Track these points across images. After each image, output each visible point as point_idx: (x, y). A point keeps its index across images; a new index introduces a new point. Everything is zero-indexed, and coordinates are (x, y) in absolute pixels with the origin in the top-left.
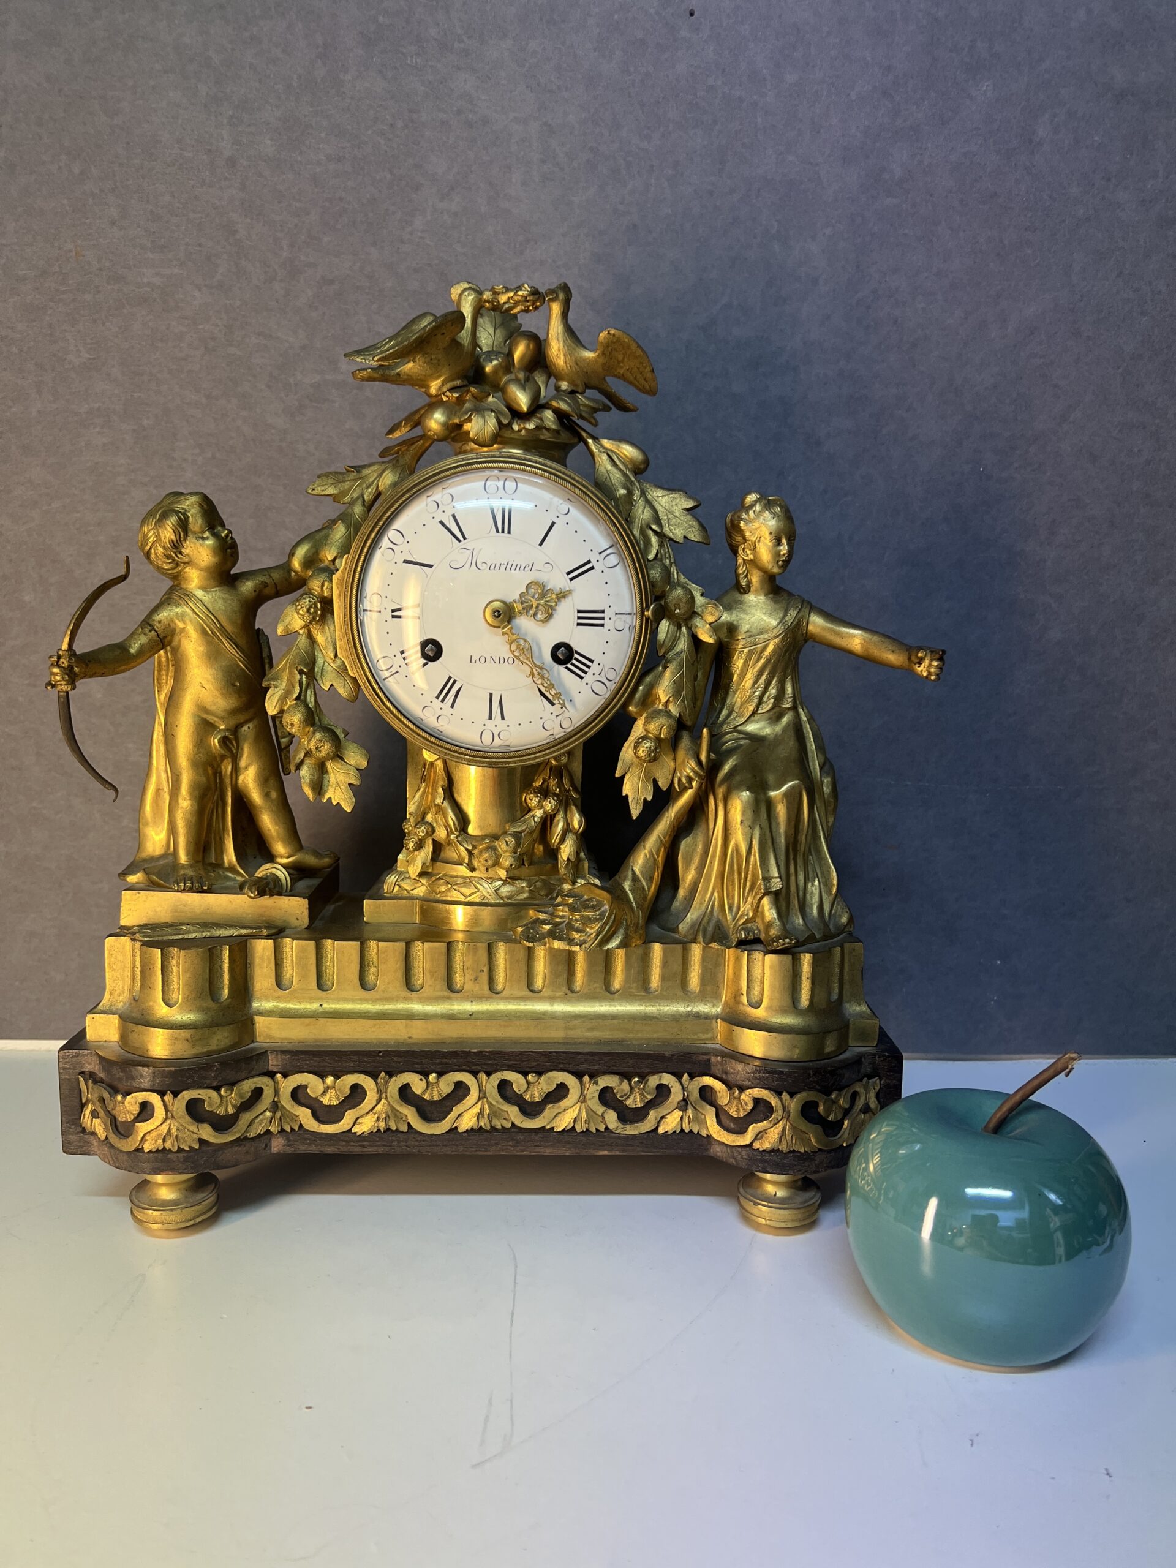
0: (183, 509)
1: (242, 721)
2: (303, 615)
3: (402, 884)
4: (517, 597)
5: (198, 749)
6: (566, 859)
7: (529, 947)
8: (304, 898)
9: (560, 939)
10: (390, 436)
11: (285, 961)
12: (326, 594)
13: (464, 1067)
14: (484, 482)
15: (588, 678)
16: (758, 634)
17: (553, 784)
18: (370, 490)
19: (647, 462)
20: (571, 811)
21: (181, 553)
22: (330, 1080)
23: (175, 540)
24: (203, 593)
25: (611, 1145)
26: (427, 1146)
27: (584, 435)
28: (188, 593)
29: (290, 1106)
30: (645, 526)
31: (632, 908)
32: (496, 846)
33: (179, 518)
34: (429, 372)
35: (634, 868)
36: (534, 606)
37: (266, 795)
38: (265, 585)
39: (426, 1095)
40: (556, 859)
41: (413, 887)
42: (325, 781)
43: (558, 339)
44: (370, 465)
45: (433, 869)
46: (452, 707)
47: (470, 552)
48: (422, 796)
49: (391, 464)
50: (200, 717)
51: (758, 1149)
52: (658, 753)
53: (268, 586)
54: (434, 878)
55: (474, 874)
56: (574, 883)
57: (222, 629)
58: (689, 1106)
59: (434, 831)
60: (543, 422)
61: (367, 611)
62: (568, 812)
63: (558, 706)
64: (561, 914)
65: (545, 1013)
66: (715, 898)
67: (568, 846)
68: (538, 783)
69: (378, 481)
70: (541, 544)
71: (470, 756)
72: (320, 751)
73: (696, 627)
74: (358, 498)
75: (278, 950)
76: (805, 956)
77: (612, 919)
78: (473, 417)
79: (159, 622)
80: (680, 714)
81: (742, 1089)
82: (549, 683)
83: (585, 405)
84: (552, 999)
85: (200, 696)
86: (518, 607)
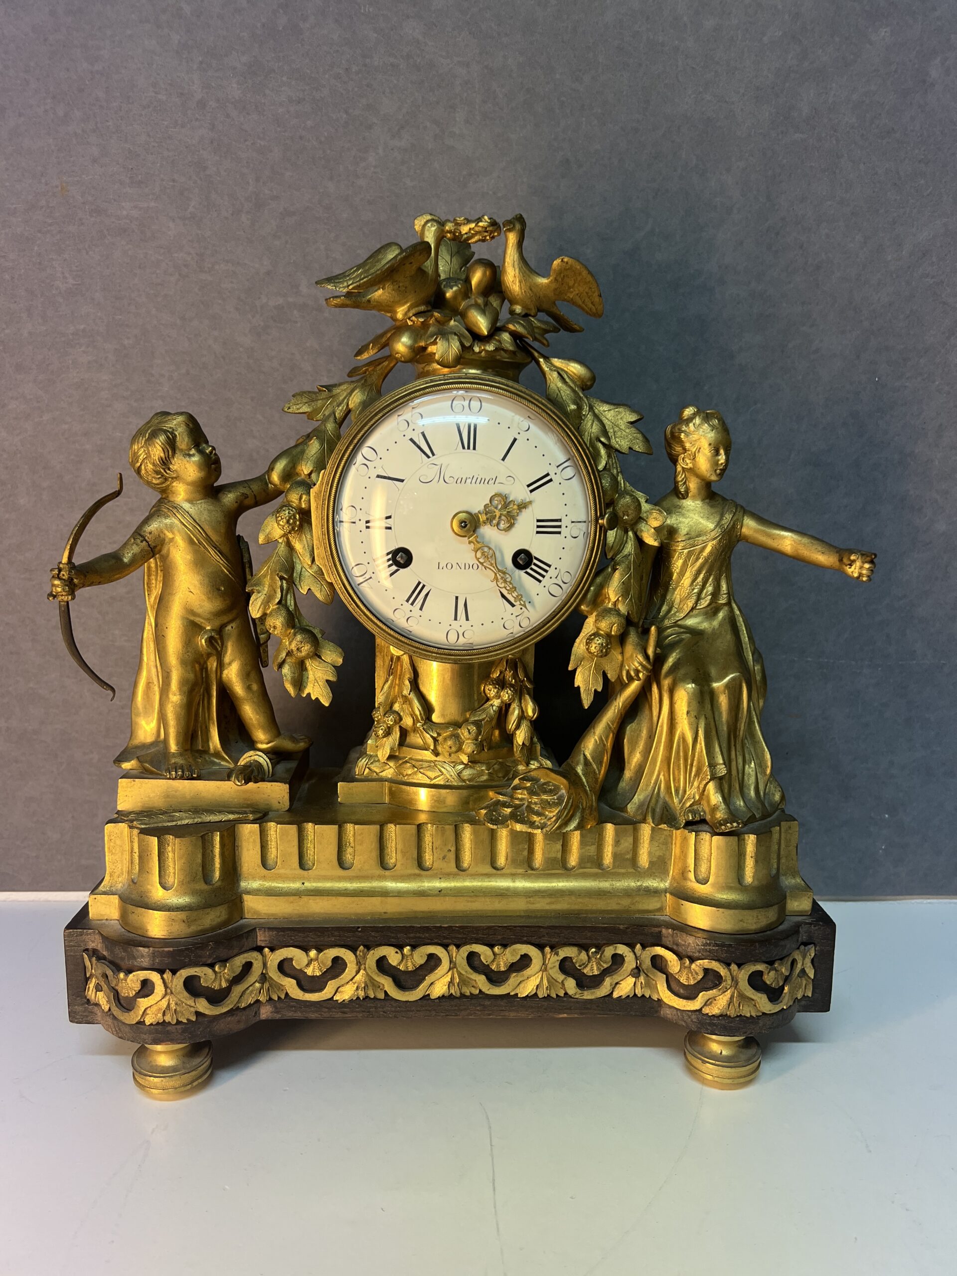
0: (171, 428)
1: (226, 621)
2: (283, 526)
3: (372, 767)
4: (482, 508)
5: (187, 648)
6: (521, 744)
7: (492, 829)
8: (285, 783)
9: (522, 822)
10: (359, 358)
11: (269, 843)
12: (303, 506)
13: (436, 941)
14: (451, 402)
15: (545, 581)
16: (697, 537)
17: (509, 675)
18: (340, 408)
19: (593, 379)
20: (526, 700)
21: (169, 469)
22: (313, 953)
23: (164, 457)
24: (190, 505)
25: (570, 1009)
26: (403, 1011)
27: (536, 354)
28: (175, 506)
29: (277, 978)
30: (594, 439)
31: (585, 791)
32: (458, 734)
33: (168, 437)
34: (397, 299)
35: (585, 752)
36: (497, 517)
37: (248, 688)
38: (245, 496)
39: (401, 966)
40: (512, 743)
41: (382, 770)
42: (305, 678)
43: (514, 267)
44: (340, 385)
45: (399, 752)
46: (421, 609)
47: (438, 467)
48: (390, 687)
49: (360, 384)
50: (188, 619)
51: (707, 1014)
52: (609, 648)
53: (248, 497)
54: (401, 762)
55: (438, 759)
56: (528, 764)
57: (208, 539)
58: (642, 973)
59: (401, 719)
60: (501, 344)
61: (343, 522)
62: (523, 701)
63: (518, 607)
64: (520, 796)
65: (508, 889)
66: (661, 780)
67: (523, 731)
68: (495, 675)
69: (348, 400)
70: (503, 459)
71: (437, 653)
72: (301, 652)
73: (641, 531)
74: (330, 416)
75: (263, 834)
76: (749, 837)
77: (570, 804)
78: (438, 340)
79: (150, 533)
80: (628, 613)
81: (692, 960)
82: (511, 586)
83: (538, 328)
84: (513, 876)
85: (188, 600)
86: (482, 518)
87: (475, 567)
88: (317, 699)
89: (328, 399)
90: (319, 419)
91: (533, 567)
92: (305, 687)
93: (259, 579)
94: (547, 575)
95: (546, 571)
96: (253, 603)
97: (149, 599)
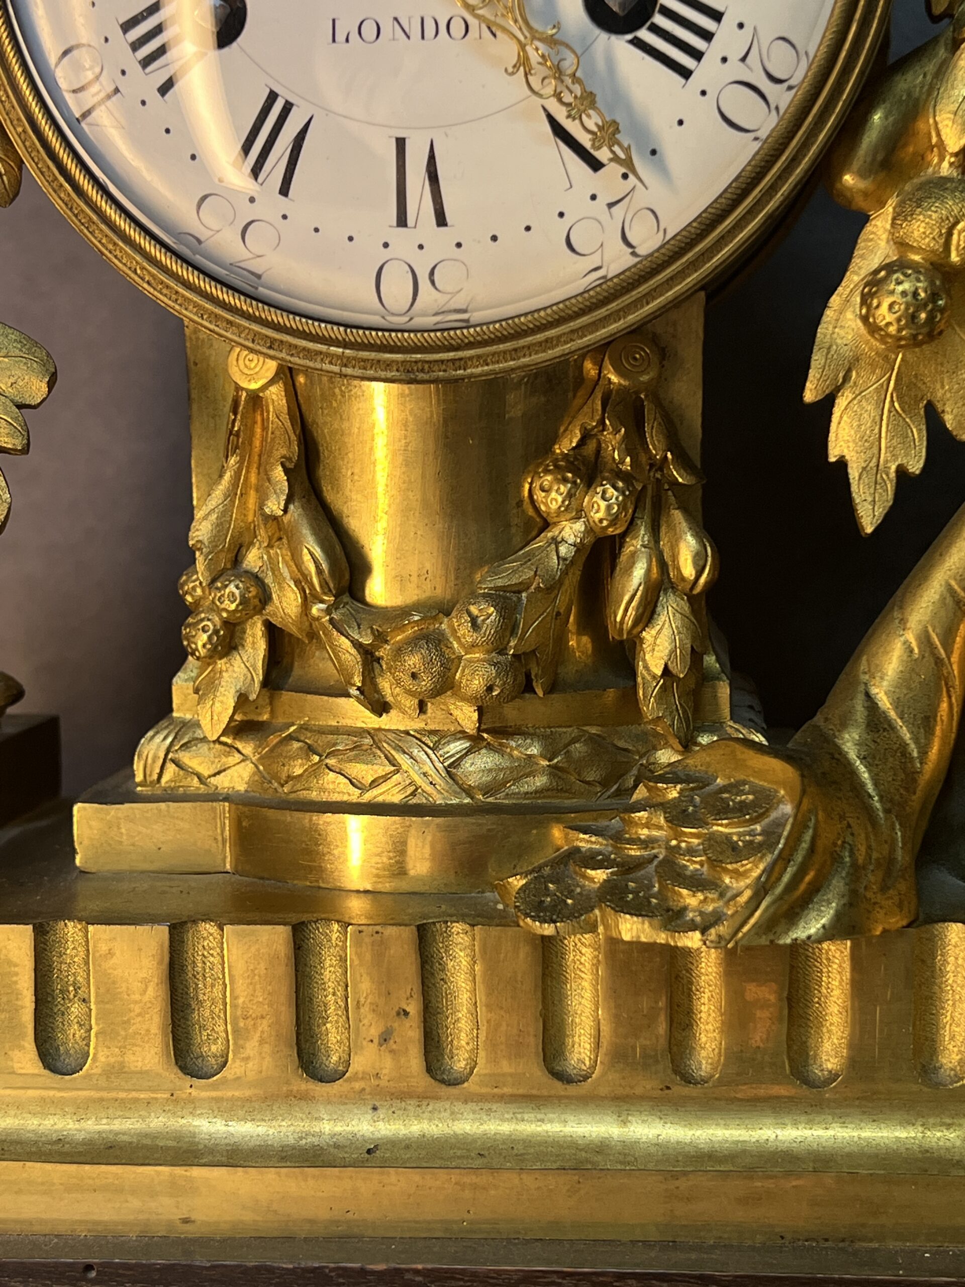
3: (185, 758)
6: (659, 672)
7: (543, 937)
9: (639, 909)
20: (672, 527)
31: (869, 811)
32: (442, 634)
35: (874, 691)
40: (633, 674)
41: (217, 766)
45: (272, 712)
46: (284, 191)
48: (231, 495)
52: (942, 310)
54: (274, 740)
55: (387, 722)
56: (687, 744)
59: (265, 598)
62: (663, 530)
63: (613, 171)
64: (644, 833)
67: (667, 631)
68: (568, 444)
71: (345, 345)
77: (805, 845)
84: (622, 1103)
87: (457, 28)
91: (659, 20)
94: (713, 51)
95: (707, 36)
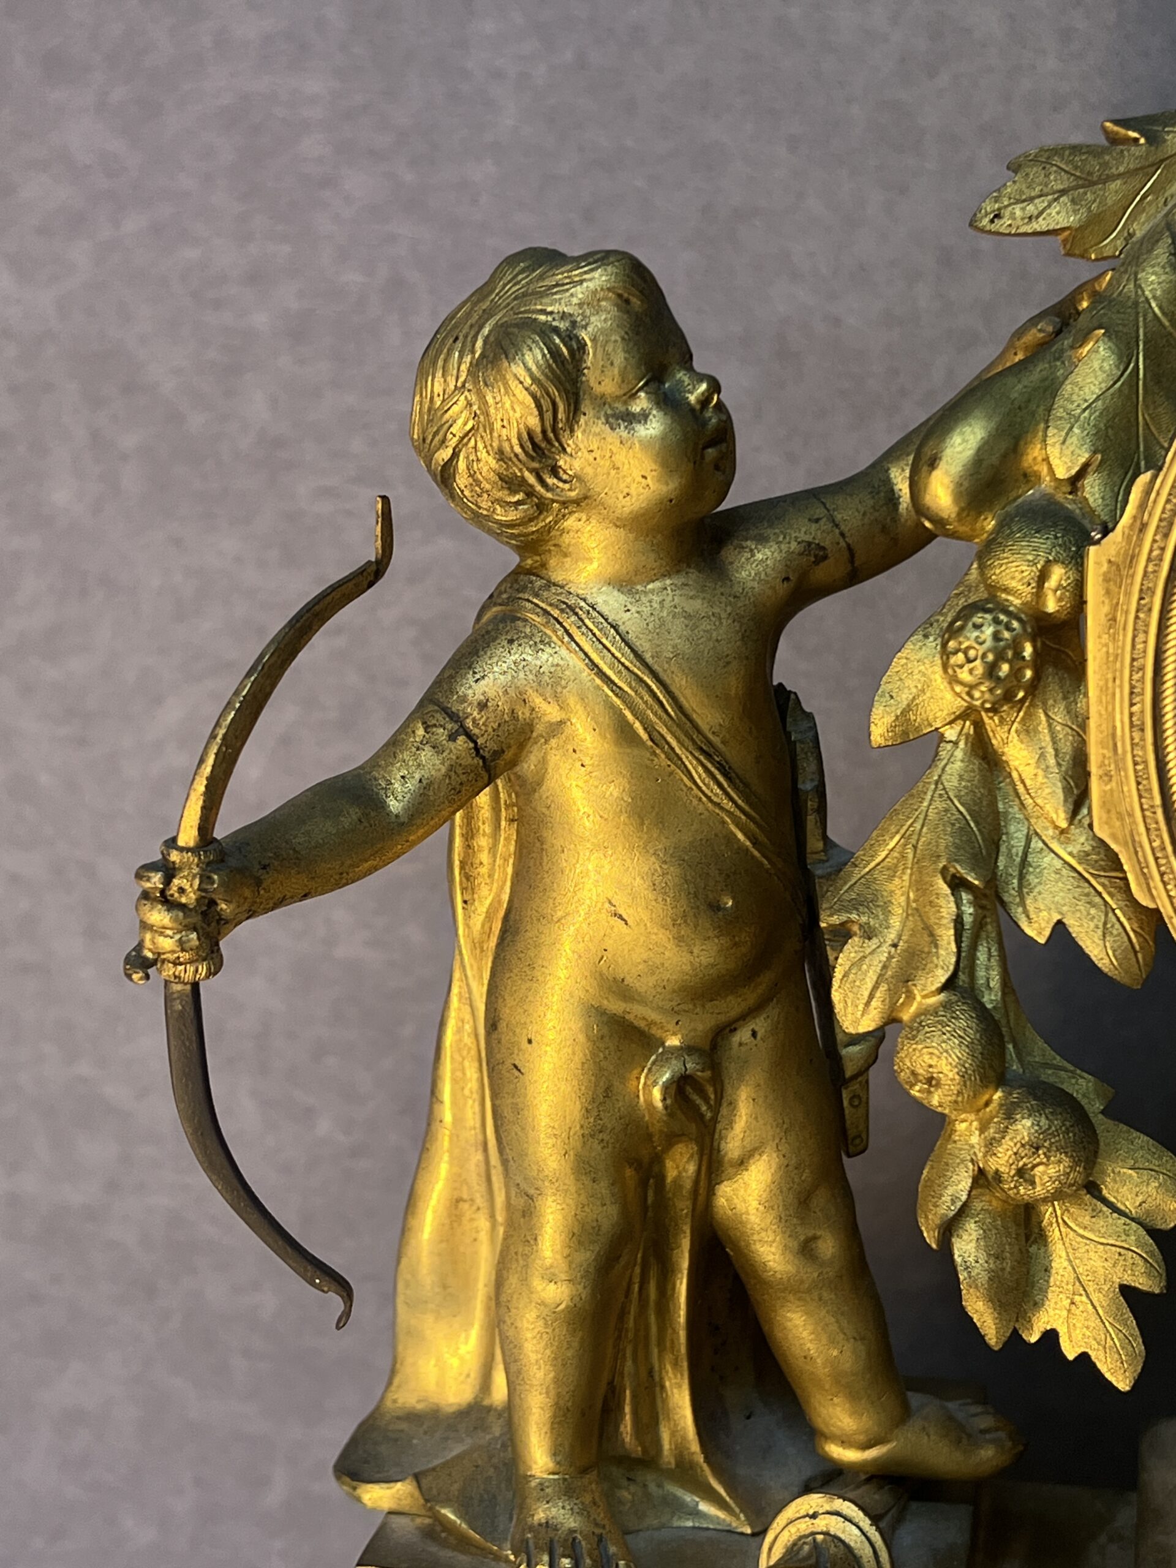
0: (564, 316)
1: (734, 1013)
12: (1051, 605)
21: (555, 471)
23: (538, 429)
24: (622, 598)
28: (572, 601)
33: (555, 353)
38: (816, 553)
42: (1037, 1270)
50: (604, 1012)
53: (825, 558)
57: (685, 722)
72: (1033, 1183)
79: (483, 706)
85: (609, 943)
88: (1084, 1357)
89: (1144, 171)
90: (1107, 252)
92: (1037, 1305)
93: (869, 880)
96: (846, 975)
97: (467, 917)
